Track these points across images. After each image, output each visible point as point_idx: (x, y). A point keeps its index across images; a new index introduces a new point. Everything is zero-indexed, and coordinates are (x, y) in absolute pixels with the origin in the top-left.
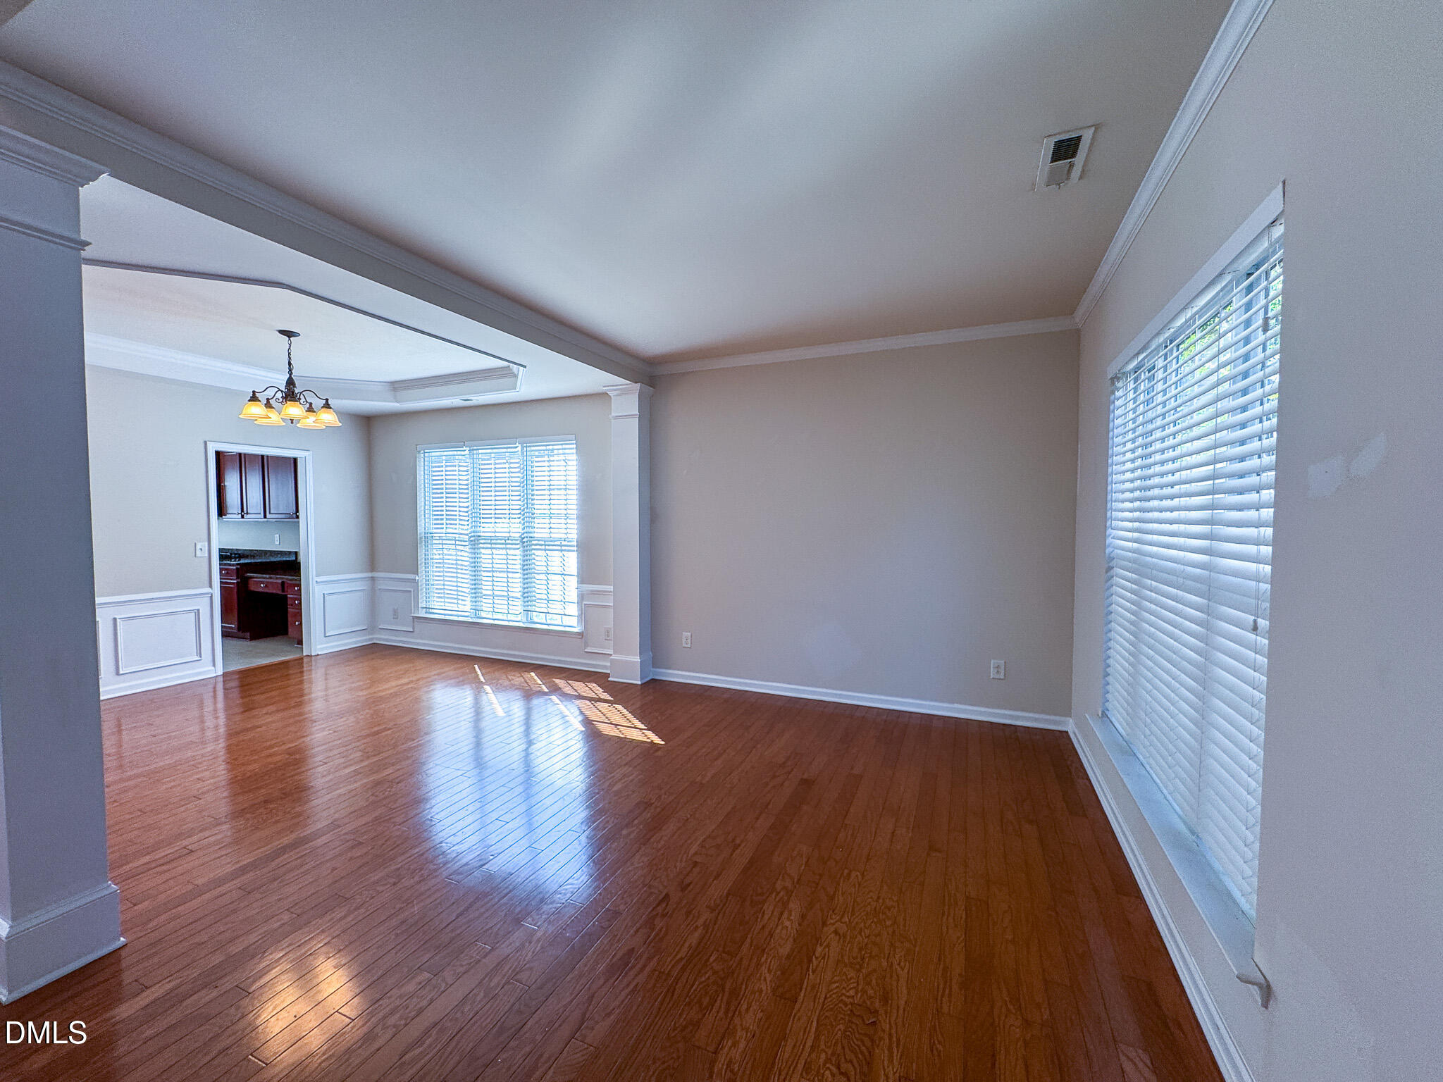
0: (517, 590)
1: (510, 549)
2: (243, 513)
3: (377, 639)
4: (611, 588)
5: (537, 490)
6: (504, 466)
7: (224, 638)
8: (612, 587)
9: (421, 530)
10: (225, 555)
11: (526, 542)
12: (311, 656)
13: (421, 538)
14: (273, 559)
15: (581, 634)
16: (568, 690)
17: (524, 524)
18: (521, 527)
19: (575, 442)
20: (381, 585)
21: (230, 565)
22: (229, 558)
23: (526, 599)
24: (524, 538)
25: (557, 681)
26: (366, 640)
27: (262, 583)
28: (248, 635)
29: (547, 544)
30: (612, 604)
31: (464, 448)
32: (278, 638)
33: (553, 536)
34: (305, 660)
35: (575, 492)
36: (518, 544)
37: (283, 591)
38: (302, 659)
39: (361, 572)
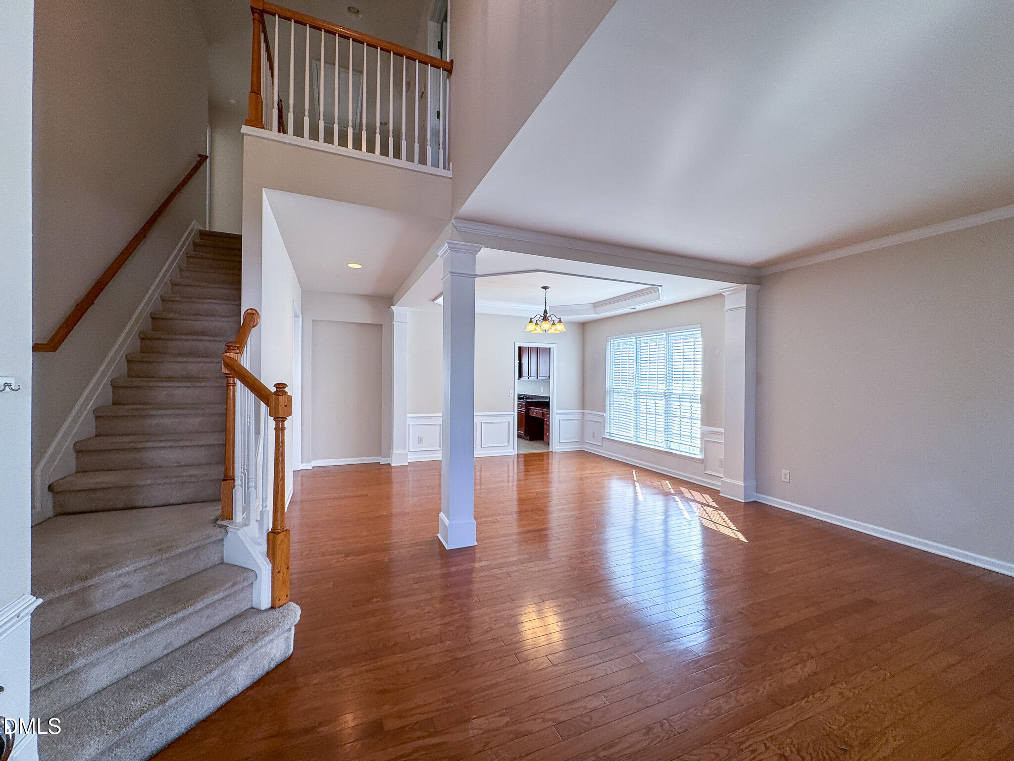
0: (661, 427)
1: (657, 400)
2: (529, 376)
3: (584, 448)
4: (722, 430)
5: (675, 362)
6: (655, 347)
7: (519, 439)
8: (724, 429)
9: (607, 386)
10: (520, 398)
11: (668, 396)
12: (553, 452)
13: (608, 391)
14: (540, 400)
15: (702, 461)
16: (688, 495)
17: (666, 384)
18: (664, 385)
19: (700, 329)
20: (587, 418)
21: (522, 402)
22: (522, 399)
23: (666, 433)
24: (666, 393)
25: (682, 489)
26: (579, 448)
27: (535, 412)
28: (528, 437)
29: (681, 398)
30: (723, 442)
31: (632, 337)
32: (540, 441)
33: (685, 392)
34: (550, 453)
35: (700, 363)
36: (662, 397)
37: (543, 417)
38: (549, 453)
39: (579, 409)
